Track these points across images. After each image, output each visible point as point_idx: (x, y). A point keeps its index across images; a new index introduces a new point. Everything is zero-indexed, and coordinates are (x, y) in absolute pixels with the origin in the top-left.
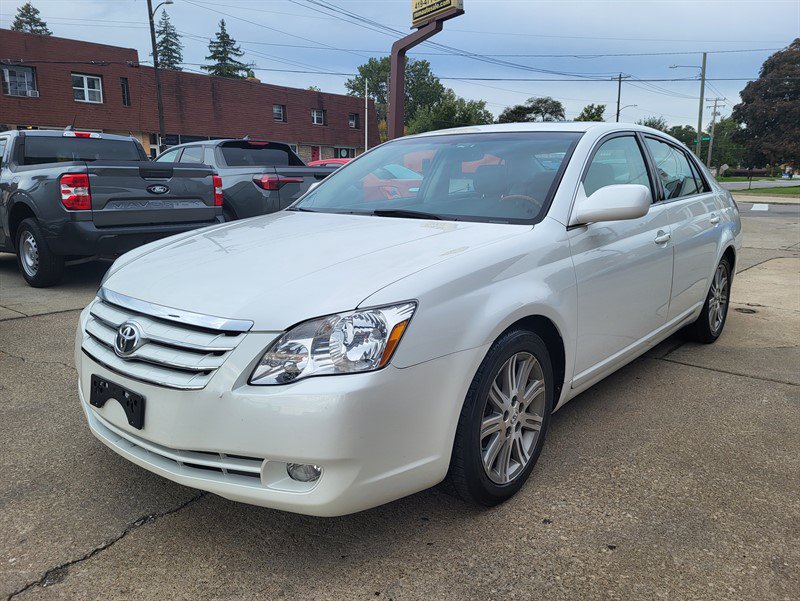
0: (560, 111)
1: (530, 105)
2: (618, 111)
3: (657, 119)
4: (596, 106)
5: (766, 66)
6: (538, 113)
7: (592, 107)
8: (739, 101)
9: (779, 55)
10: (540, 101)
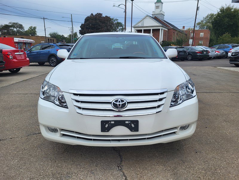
0: (22, 27)
1: (10, 25)
2: (45, 29)
3: (56, 32)
4: (33, 27)
5: (85, 19)
6: (14, 27)
7: (32, 27)
8: (80, 29)
9: (88, 17)
10: (14, 23)
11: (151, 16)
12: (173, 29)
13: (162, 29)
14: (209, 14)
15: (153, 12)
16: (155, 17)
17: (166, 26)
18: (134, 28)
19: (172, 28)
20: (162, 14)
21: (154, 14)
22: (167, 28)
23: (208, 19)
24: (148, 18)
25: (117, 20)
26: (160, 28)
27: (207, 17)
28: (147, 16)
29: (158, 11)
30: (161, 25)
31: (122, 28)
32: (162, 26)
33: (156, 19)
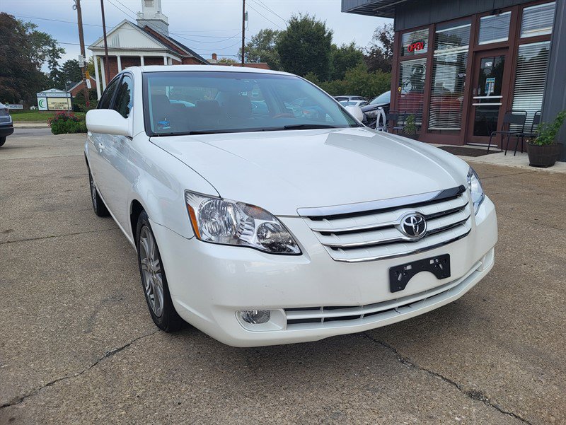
11: (136, 23)
12: (192, 58)
13: (168, 58)
14: (263, 30)
15: (139, 13)
16: (147, 27)
17: (177, 51)
18: (92, 50)
19: (191, 56)
20: (162, 21)
21: (143, 20)
22: (179, 57)
23: (263, 42)
24: (127, 26)
25: (33, 26)
26: (164, 55)
27: (260, 35)
28: (126, 22)
29: (150, 14)
30: (165, 48)
31: (51, 49)
32: (167, 52)
33: (148, 30)
